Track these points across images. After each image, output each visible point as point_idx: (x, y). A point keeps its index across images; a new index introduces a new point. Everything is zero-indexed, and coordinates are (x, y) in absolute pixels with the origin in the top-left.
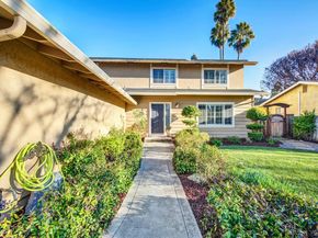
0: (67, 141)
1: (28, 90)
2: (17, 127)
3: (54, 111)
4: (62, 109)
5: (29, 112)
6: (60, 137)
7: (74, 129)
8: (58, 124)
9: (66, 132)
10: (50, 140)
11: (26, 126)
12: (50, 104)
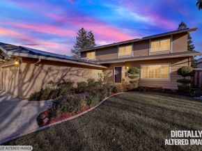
0: (62, 82)
1: (50, 69)
2: (47, 77)
3: (58, 73)
4: (61, 73)
5: (50, 74)
6: (60, 80)
7: (66, 78)
8: (59, 77)
9: (62, 78)
10: (56, 81)
11: (49, 77)
12: (56, 71)
